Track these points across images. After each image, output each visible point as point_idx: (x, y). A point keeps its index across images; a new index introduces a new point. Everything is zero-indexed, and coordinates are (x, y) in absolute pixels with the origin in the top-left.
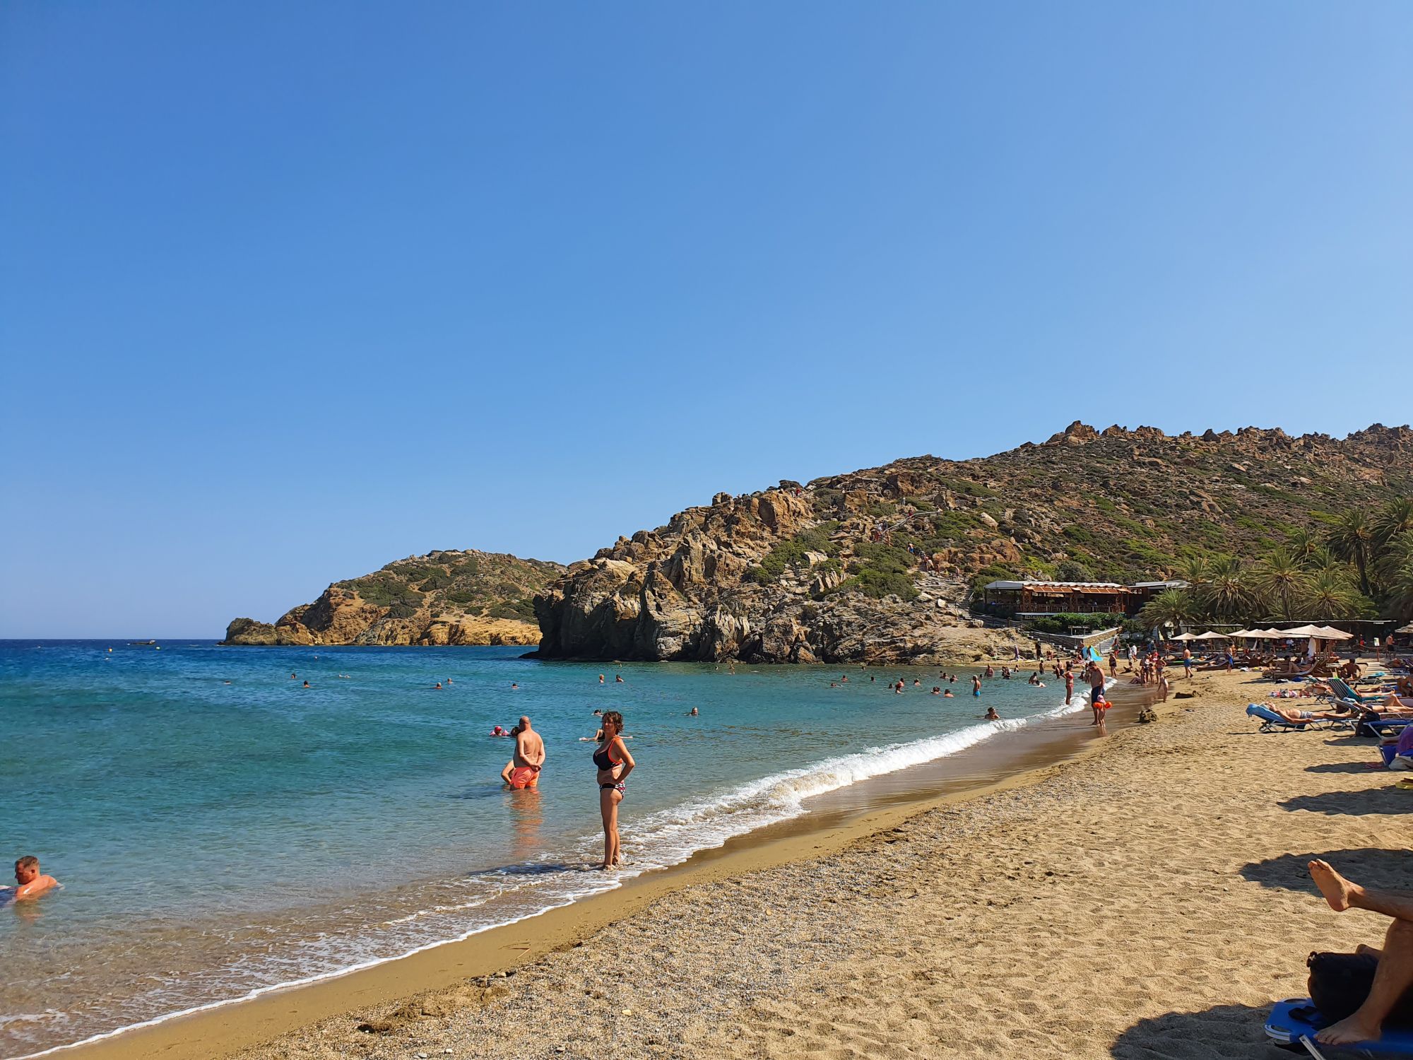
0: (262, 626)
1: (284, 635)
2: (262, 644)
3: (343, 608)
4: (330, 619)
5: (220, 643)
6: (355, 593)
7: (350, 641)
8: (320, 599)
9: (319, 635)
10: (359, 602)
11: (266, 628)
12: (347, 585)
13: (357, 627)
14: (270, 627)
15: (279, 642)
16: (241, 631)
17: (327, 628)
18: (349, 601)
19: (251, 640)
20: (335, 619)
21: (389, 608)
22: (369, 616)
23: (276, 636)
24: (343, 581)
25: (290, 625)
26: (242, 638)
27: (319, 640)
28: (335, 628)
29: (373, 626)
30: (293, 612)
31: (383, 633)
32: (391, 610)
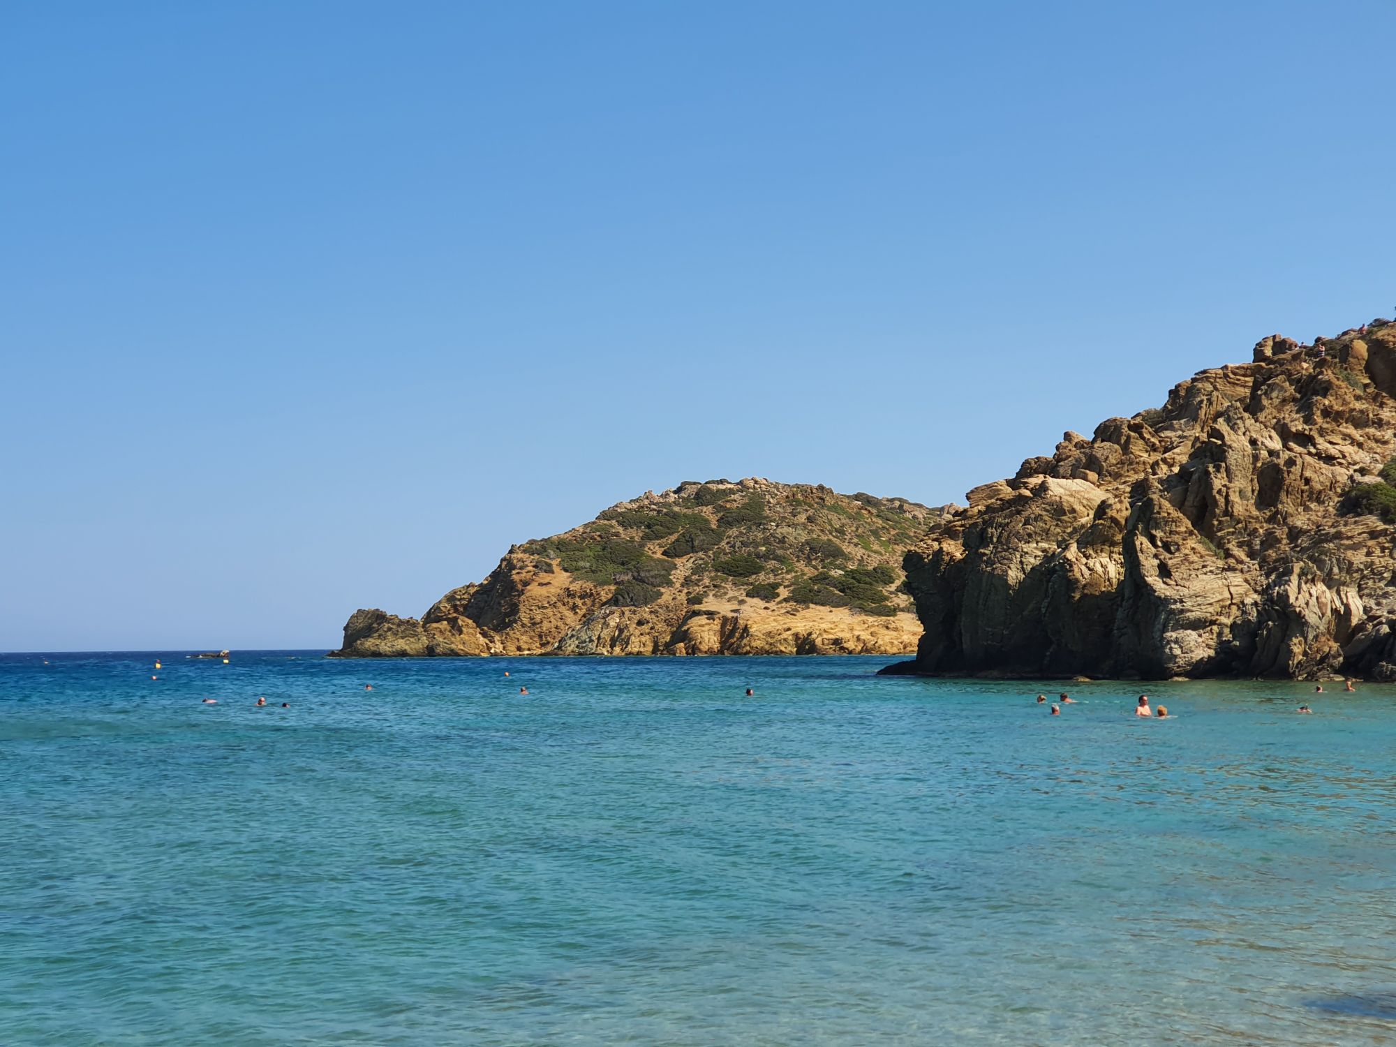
0: (401, 623)
1: (439, 638)
2: (403, 654)
3: (534, 590)
4: (514, 610)
5: (333, 654)
6: (555, 563)
7: (549, 649)
8: (495, 575)
9: (497, 638)
10: (561, 579)
11: (408, 627)
12: (539, 548)
13: (560, 623)
14: (415, 625)
15: (430, 651)
16: (367, 632)
17: (509, 625)
18: (544, 577)
19: (385, 647)
20: (522, 608)
21: (613, 588)
22: (579, 602)
23: (425, 641)
24: (532, 542)
25: (449, 620)
26: (370, 644)
27: (497, 647)
28: (523, 625)
29: (588, 620)
30: (451, 598)
31: (606, 634)
32: (618, 592)
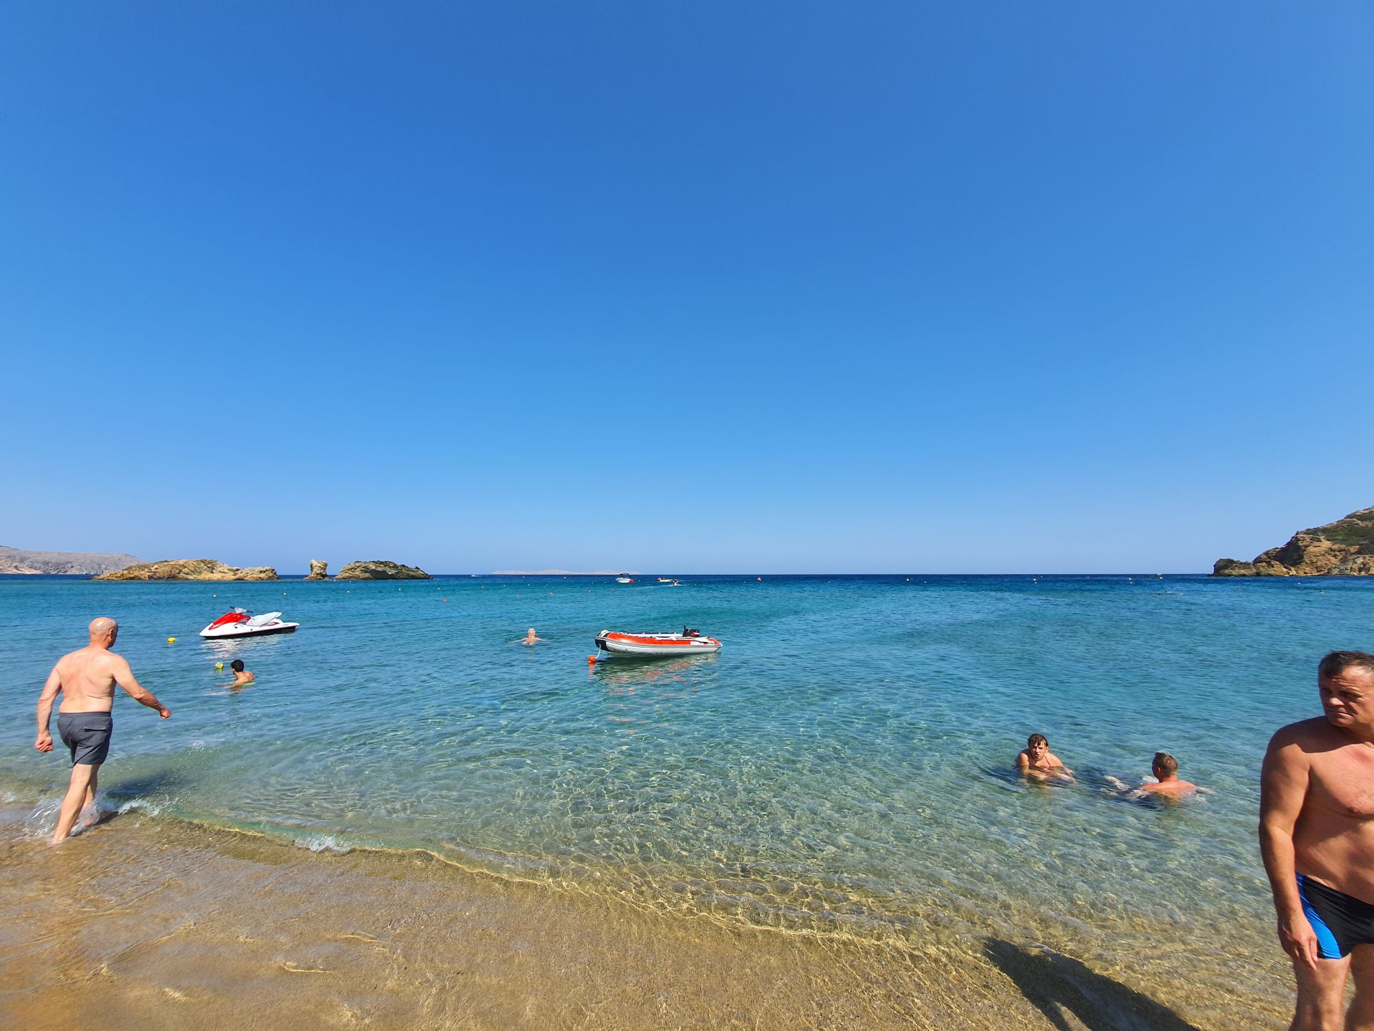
0: (1242, 563)
1: (1262, 569)
2: (1244, 575)
3: (1311, 549)
4: (1301, 557)
5: (1209, 575)
6: (1322, 538)
7: (1322, 573)
8: (1288, 543)
9: (1292, 569)
10: (1326, 544)
11: (1246, 565)
12: (1314, 533)
13: (1327, 562)
14: (1249, 564)
15: (1258, 574)
16: (1226, 567)
17: (1299, 563)
18: (1316, 544)
19: (1234, 572)
20: (1305, 556)
21: (1358, 547)
22: (1338, 553)
23: (1254, 570)
24: (1308, 530)
25: (1266, 562)
26: (1227, 571)
27: (1293, 572)
28: (1307, 563)
29: (1344, 561)
30: (1266, 553)
31: (1355, 566)
32: (1360, 549)
